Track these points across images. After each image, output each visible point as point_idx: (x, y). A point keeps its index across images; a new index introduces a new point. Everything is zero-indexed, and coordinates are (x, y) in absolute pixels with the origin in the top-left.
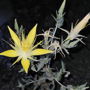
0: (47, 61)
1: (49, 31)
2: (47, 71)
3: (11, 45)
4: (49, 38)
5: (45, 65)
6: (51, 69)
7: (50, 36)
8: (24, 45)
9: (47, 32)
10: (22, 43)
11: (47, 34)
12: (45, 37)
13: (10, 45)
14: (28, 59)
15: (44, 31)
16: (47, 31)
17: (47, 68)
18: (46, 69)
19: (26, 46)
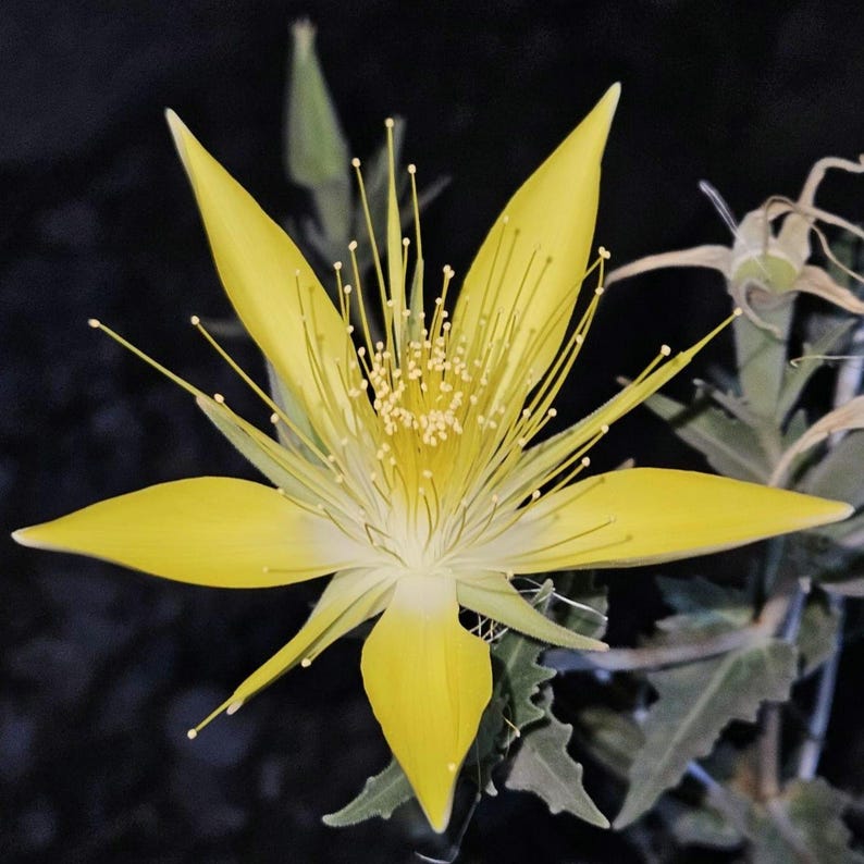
0: (772, 669)
1: (805, 213)
2: (774, 834)
3: (214, 407)
4: (808, 307)
5: (739, 736)
6: (845, 799)
7: (821, 284)
8: (405, 402)
9: (777, 225)
10: (377, 375)
11: (777, 250)
12: (736, 291)
13: (202, 400)
14: (468, 618)
15: (722, 208)
16: (775, 209)
17: (770, 786)
18: (759, 796)
19: (436, 422)
